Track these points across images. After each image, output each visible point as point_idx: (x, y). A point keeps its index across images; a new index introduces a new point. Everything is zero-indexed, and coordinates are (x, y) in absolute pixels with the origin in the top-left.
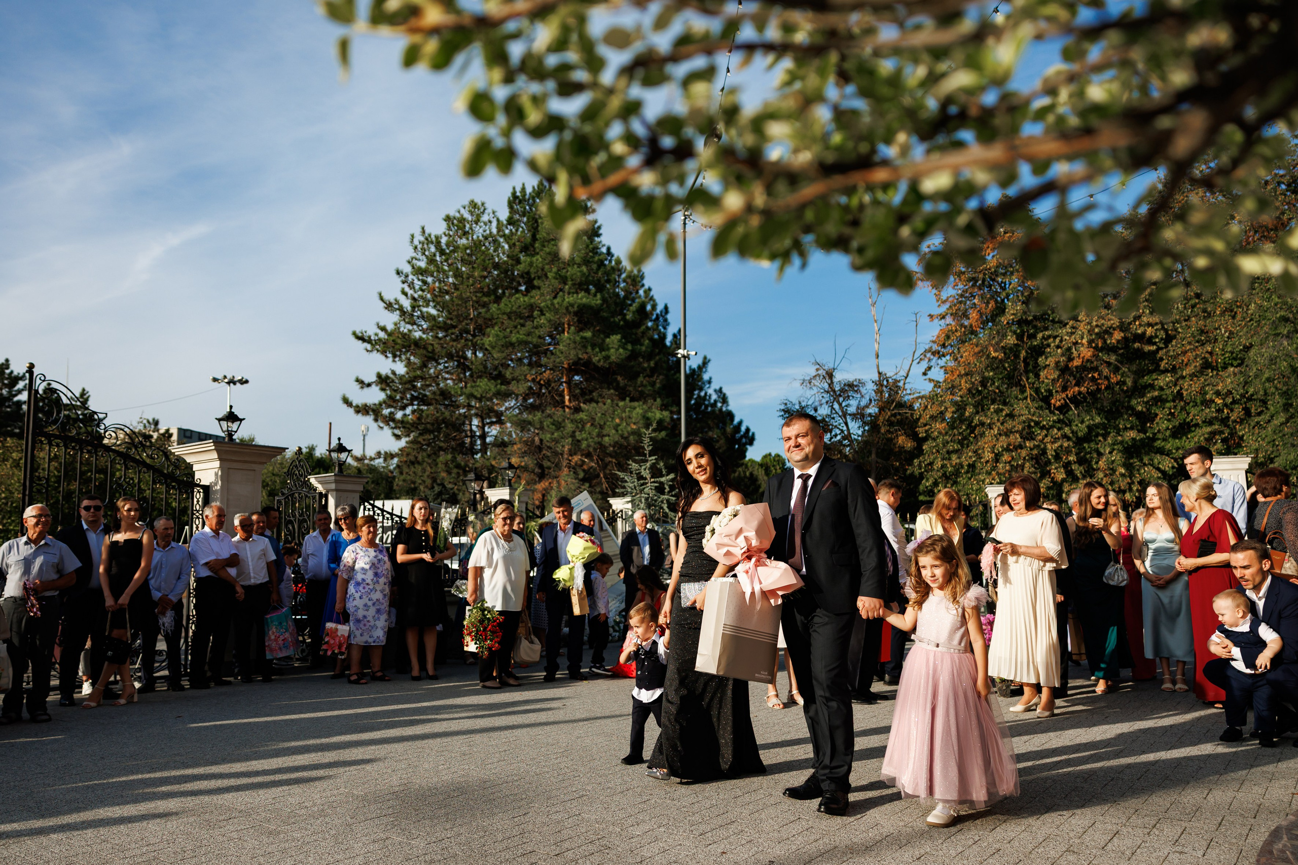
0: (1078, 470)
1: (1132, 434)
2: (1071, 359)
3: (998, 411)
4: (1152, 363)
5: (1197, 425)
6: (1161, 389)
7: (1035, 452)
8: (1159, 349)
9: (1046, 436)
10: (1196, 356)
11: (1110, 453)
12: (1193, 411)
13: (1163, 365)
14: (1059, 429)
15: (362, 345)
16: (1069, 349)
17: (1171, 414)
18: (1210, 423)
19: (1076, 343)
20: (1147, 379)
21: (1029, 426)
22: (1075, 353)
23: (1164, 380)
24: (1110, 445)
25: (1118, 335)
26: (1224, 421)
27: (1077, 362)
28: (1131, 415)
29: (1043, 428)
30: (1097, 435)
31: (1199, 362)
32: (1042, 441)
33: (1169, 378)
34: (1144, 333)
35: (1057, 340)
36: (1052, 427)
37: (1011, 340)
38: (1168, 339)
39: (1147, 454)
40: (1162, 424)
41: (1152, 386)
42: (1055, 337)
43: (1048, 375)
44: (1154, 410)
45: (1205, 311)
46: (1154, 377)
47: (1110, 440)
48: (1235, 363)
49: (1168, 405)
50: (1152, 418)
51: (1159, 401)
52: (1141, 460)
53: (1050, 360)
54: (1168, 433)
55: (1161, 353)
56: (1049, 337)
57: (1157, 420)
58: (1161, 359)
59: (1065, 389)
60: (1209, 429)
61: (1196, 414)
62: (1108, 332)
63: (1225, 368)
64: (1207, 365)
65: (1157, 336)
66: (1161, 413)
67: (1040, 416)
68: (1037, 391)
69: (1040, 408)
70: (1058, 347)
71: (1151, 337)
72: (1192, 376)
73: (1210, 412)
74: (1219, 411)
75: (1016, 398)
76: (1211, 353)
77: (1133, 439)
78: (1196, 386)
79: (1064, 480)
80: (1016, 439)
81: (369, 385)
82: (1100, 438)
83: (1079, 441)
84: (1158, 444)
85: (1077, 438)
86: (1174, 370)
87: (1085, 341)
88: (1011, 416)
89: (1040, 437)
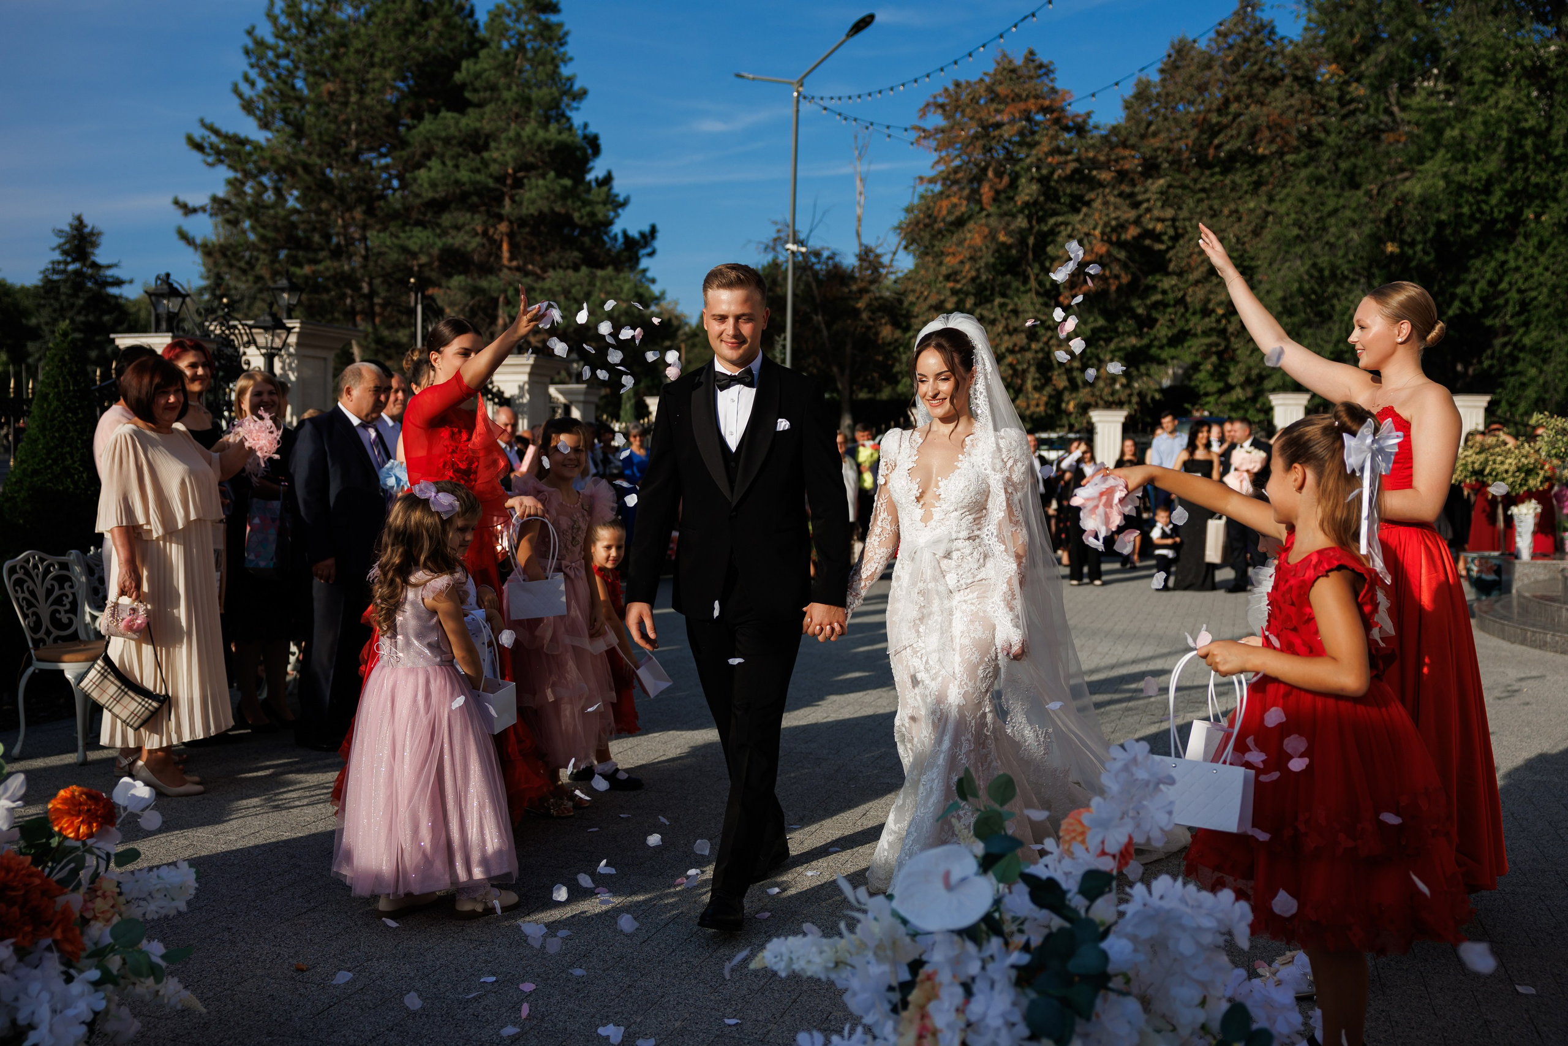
1: (1133, 341)
3: (1002, 306)
4: (1158, 264)
5: (1195, 335)
6: (1164, 292)
7: (1040, 355)
8: (1169, 249)
9: (1052, 338)
12: (1194, 320)
13: (1172, 267)
15: (197, 156)
16: (1081, 240)
17: (1172, 321)
18: (1206, 333)
19: (1087, 235)
20: (1150, 280)
22: (1087, 247)
23: (1167, 283)
24: (1112, 352)
25: (1132, 232)
26: (1222, 333)
28: (1129, 318)
29: (1049, 328)
30: (1100, 339)
32: (1047, 343)
33: (1174, 281)
34: (1154, 229)
35: (1070, 228)
37: (1021, 222)
38: (1176, 238)
39: (1144, 362)
40: (1162, 331)
41: (1155, 287)
42: (1066, 224)
44: (1155, 314)
45: (1211, 208)
46: (1158, 277)
47: (1112, 346)
49: (1170, 310)
50: (1152, 322)
51: (1161, 305)
52: (1138, 369)
54: (1165, 341)
55: (1171, 254)
56: (1061, 224)
57: (1158, 326)
58: (1170, 260)
59: (1073, 286)
60: (1207, 340)
61: (1197, 324)
62: (1122, 227)
65: (1165, 233)
66: (1162, 320)
67: (1045, 314)
68: (1041, 283)
69: (1046, 305)
70: (1070, 236)
71: (1161, 234)
72: (1197, 283)
73: (1210, 322)
74: (1218, 321)
75: (1018, 290)
77: (1134, 346)
79: (1065, 388)
80: (1021, 339)
81: (194, 211)
82: (1102, 343)
84: (1154, 351)
86: (1180, 274)
87: (1097, 232)
88: (1016, 312)
89: (1045, 339)
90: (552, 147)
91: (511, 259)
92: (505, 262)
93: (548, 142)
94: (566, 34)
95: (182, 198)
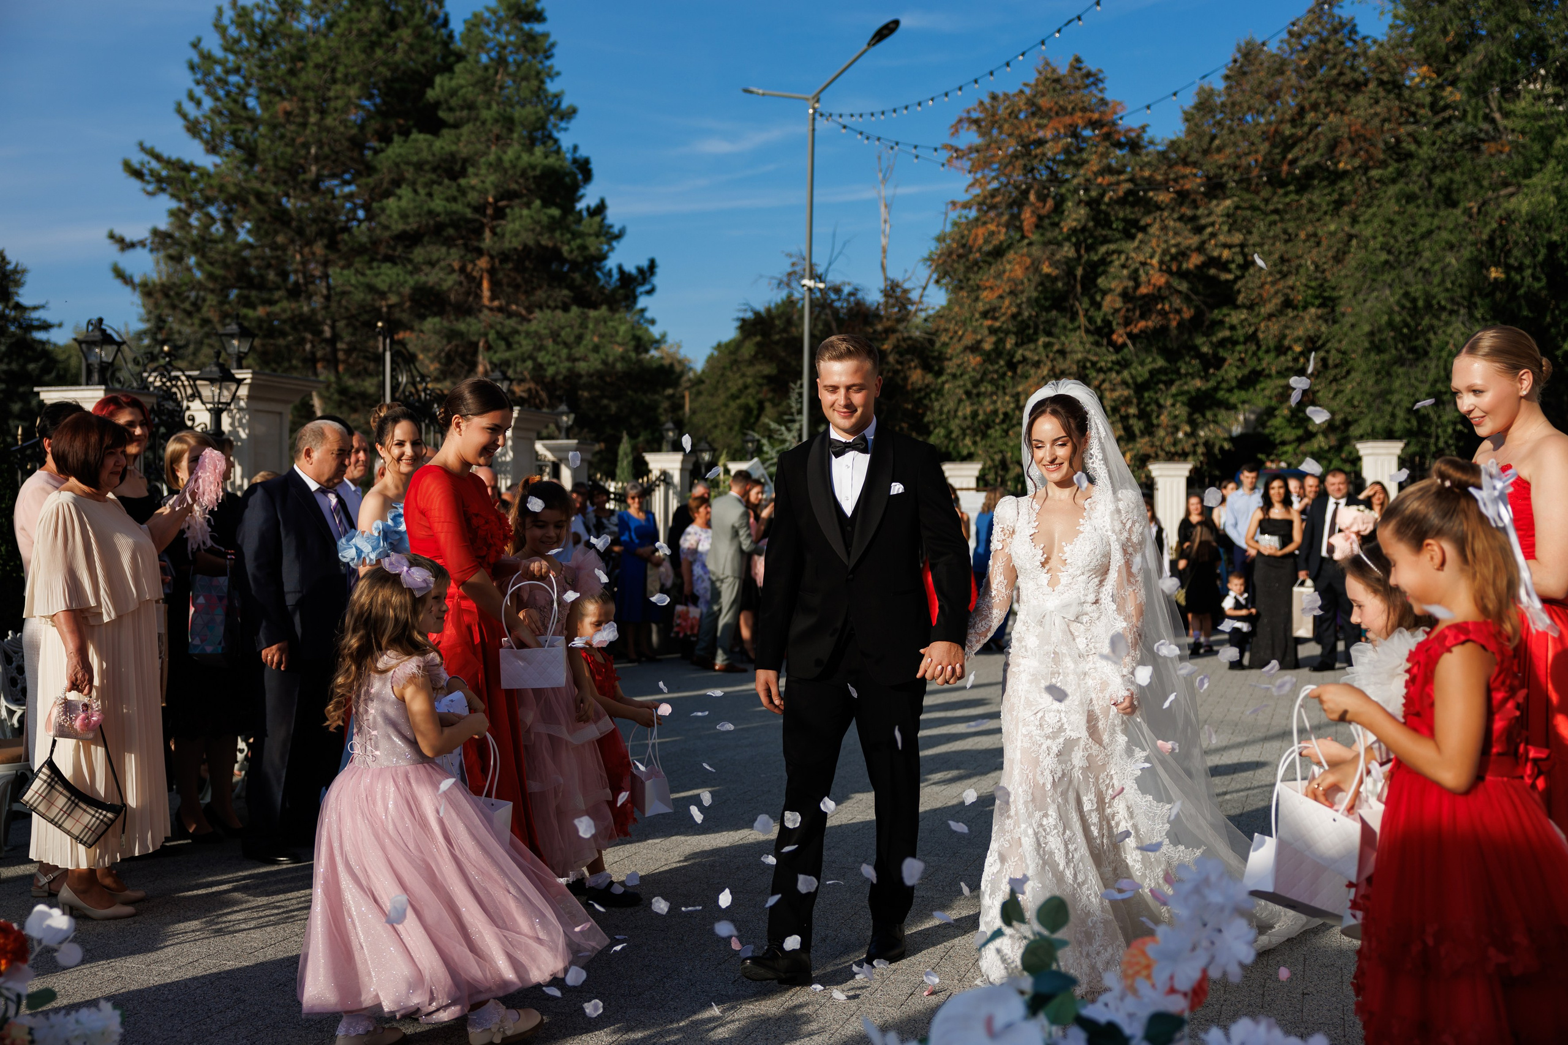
0: (1137, 425)
1: (1198, 383)
2: (1138, 285)
3: (1047, 345)
4: (1225, 296)
5: (1269, 376)
6: (1233, 328)
8: (1237, 279)
9: (1104, 381)
10: (1276, 293)
11: (1173, 405)
12: (1267, 359)
13: (1241, 299)
14: (1118, 373)
15: (135, 184)
16: (1136, 271)
17: (1242, 360)
19: (1143, 264)
20: (1216, 314)
21: (1085, 367)
22: (1143, 278)
23: (1236, 317)
24: (1173, 396)
25: (1195, 260)
27: (1143, 290)
28: (1192, 357)
29: (1100, 370)
30: (1160, 381)
31: (1278, 300)
33: (1243, 314)
34: (1220, 257)
35: (1123, 257)
36: (1111, 369)
37: (1068, 251)
38: (1245, 266)
39: (1210, 408)
40: (1231, 372)
41: (1221, 323)
42: (1120, 252)
43: (1111, 303)
44: (1222, 353)
45: (1285, 232)
46: (1225, 311)
47: (1174, 390)
48: (1317, 302)
49: (1239, 348)
50: (1219, 362)
51: (1230, 343)
52: (1204, 416)
53: (1114, 282)
54: (1234, 383)
55: (1240, 284)
56: (1113, 252)
57: (1226, 366)
58: (1239, 292)
59: (1127, 322)
61: (1271, 363)
62: (1183, 254)
63: (1305, 308)
64: (1288, 303)
65: (1233, 261)
66: (1231, 359)
67: (1096, 354)
68: (1091, 320)
69: (1097, 344)
70: (1124, 266)
71: (1228, 262)
72: (1270, 316)
73: (1286, 361)
74: (1296, 360)
75: (1065, 327)
76: (1292, 288)
77: (1199, 389)
78: (1275, 328)
81: (132, 245)
82: (1162, 386)
83: (1140, 388)
84: (1221, 394)
85: (1135, 383)
86: (1251, 307)
87: (1155, 261)
88: (1062, 353)
90: (538, 172)
91: (493, 298)
92: (486, 301)
93: (533, 167)
94: (553, 45)
95: (118, 231)
